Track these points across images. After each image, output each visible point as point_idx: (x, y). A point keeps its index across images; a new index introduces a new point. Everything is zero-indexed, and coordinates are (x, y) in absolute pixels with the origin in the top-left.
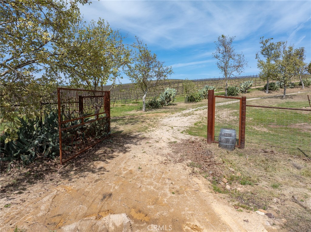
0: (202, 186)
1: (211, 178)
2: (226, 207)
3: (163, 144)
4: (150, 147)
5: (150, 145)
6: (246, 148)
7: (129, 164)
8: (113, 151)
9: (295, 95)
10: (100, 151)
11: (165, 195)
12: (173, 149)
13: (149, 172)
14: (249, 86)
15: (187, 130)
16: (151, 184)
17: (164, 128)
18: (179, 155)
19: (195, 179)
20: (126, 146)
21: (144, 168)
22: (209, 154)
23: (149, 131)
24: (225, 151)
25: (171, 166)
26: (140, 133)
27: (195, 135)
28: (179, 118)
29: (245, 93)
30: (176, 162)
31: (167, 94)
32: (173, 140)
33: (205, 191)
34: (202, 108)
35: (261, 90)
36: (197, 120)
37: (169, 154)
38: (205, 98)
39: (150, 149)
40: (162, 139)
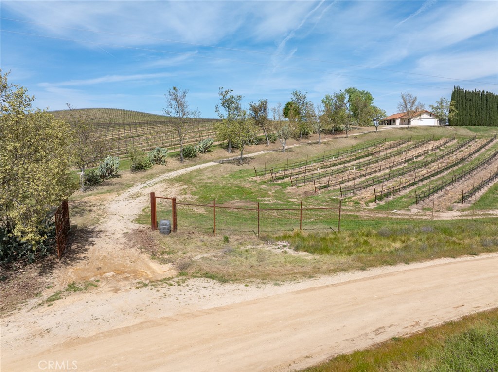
0: (146, 258)
1: (151, 253)
2: (157, 264)
3: (120, 236)
4: (110, 238)
5: (109, 237)
6: (178, 231)
7: (101, 252)
8: (84, 246)
9: (253, 159)
10: (74, 247)
11: (128, 264)
12: (127, 238)
13: (116, 255)
14: (209, 145)
15: (136, 218)
16: (119, 260)
17: (115, 217)
18: (132, 242)
19: (143, 255)
20: (90, 240)
21: (111, 254)
22: (151, 239)
23: (101, 223)
24: (162, 236)
25: (128, 250)
26: (94, 226)
27: (143, 224)
28: (126, 202)
29: (205, 153)
30: (130, 247)
31: (109, 165)
32: (126, 231)
33: (147, 260)
34: (152, 182)
35: (223, 148)
36: (145, 205)
37: (125, 243)
38: (157, 163)
39: (110, 240)
40: (117, 231)
